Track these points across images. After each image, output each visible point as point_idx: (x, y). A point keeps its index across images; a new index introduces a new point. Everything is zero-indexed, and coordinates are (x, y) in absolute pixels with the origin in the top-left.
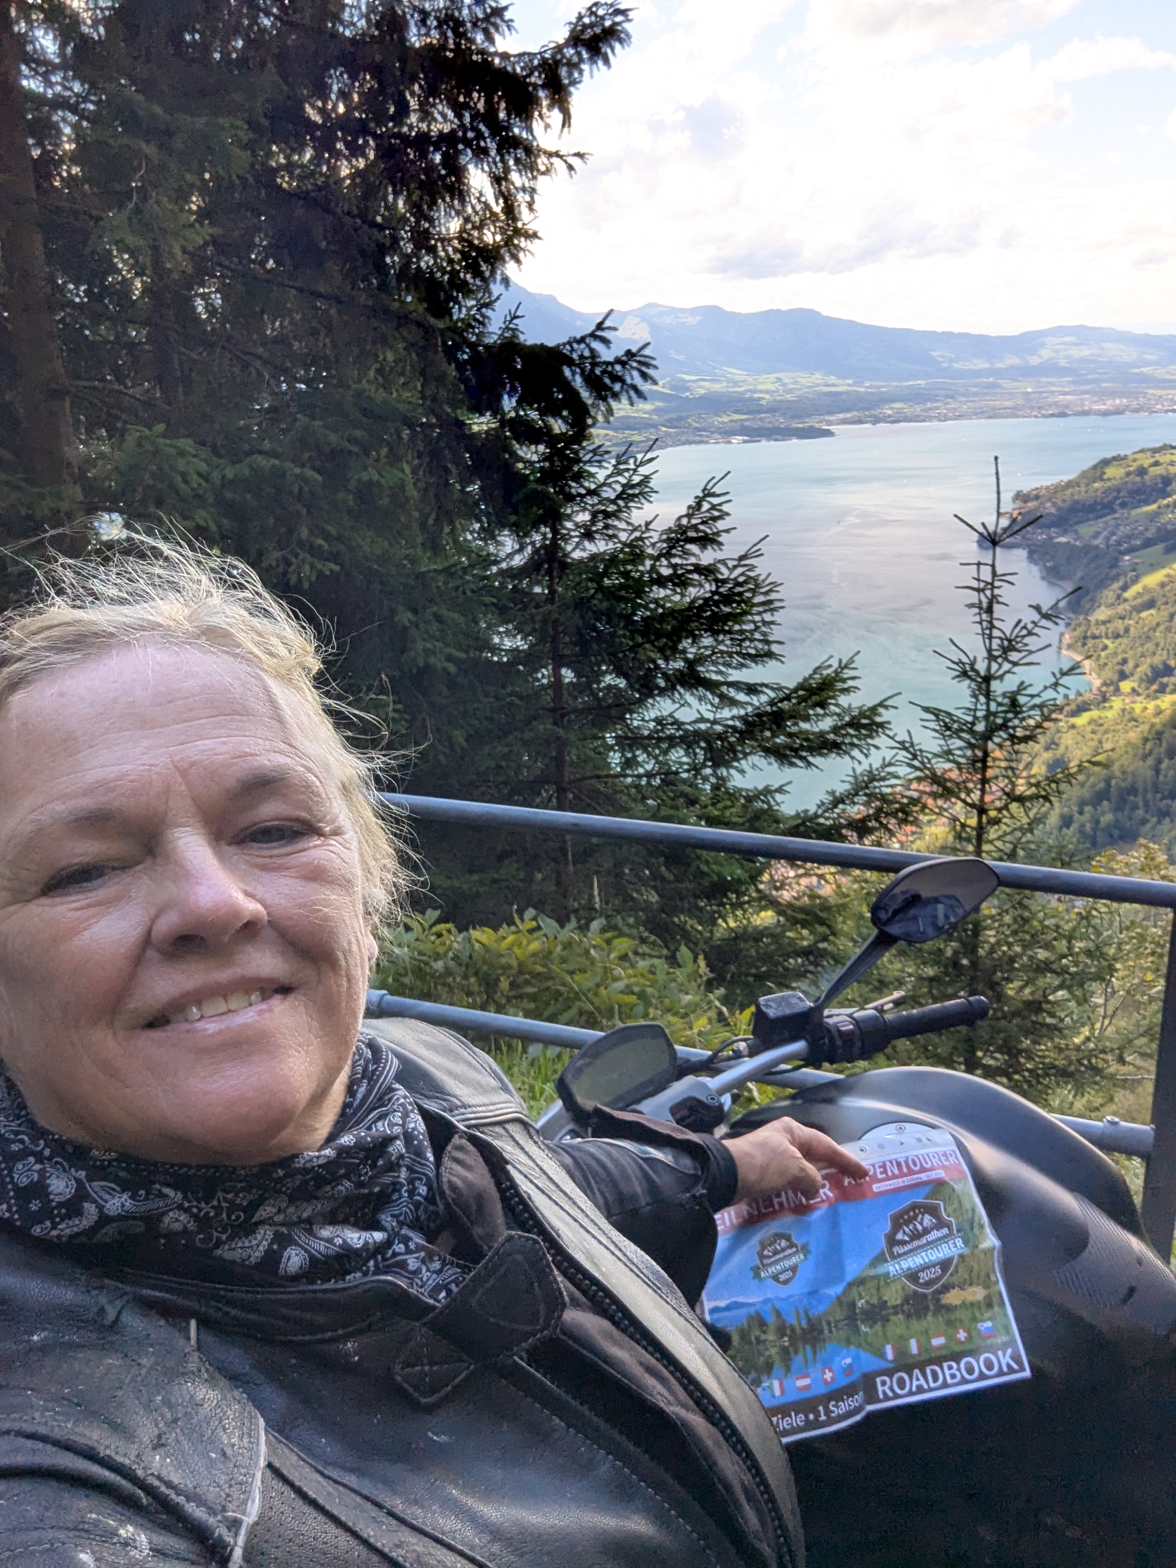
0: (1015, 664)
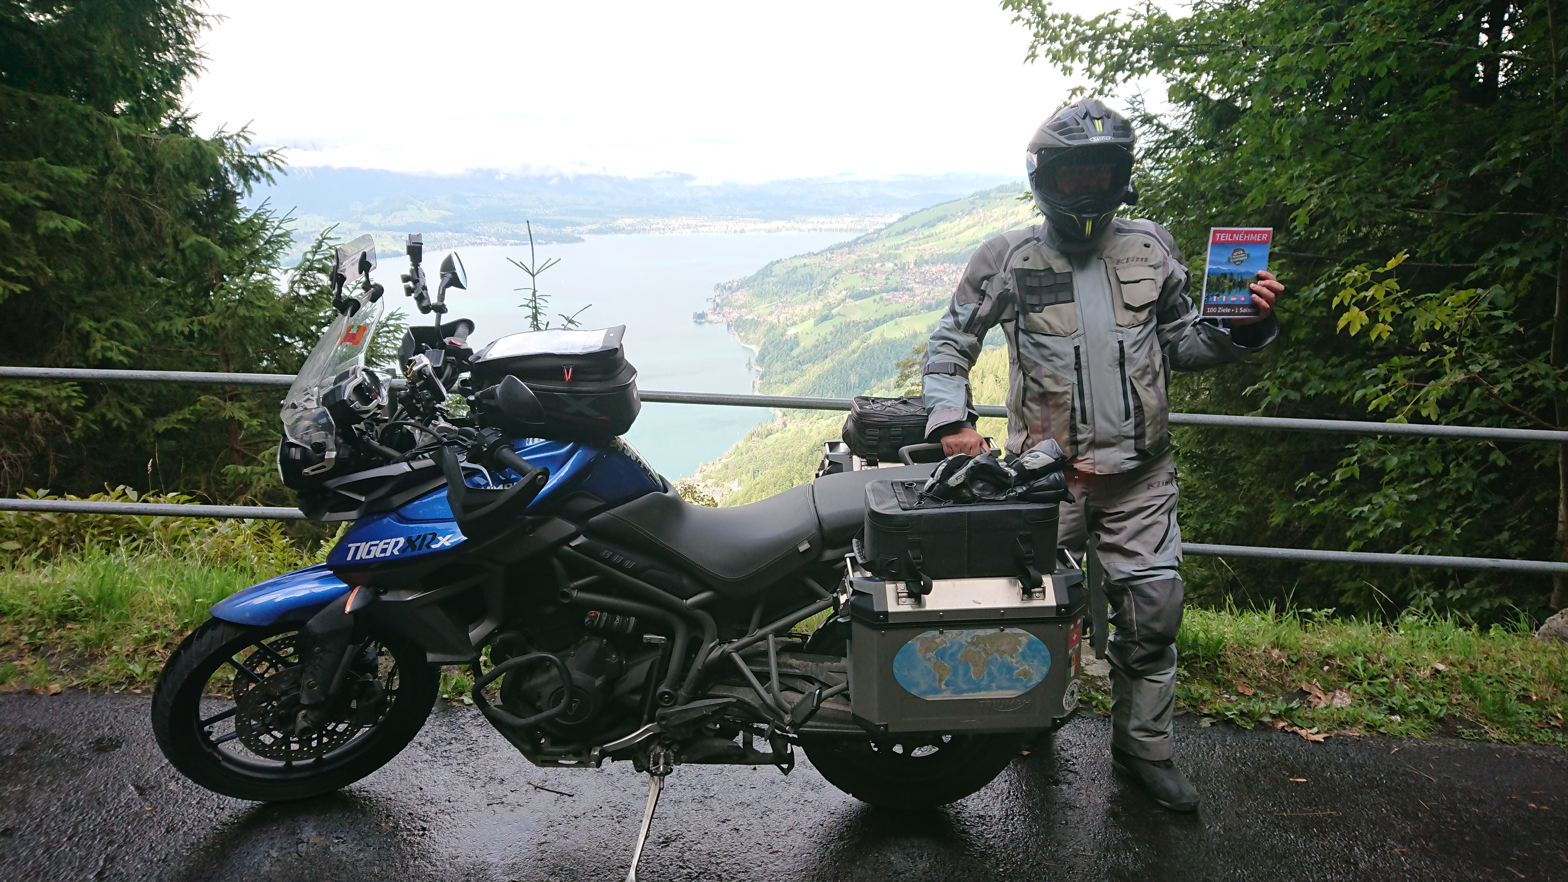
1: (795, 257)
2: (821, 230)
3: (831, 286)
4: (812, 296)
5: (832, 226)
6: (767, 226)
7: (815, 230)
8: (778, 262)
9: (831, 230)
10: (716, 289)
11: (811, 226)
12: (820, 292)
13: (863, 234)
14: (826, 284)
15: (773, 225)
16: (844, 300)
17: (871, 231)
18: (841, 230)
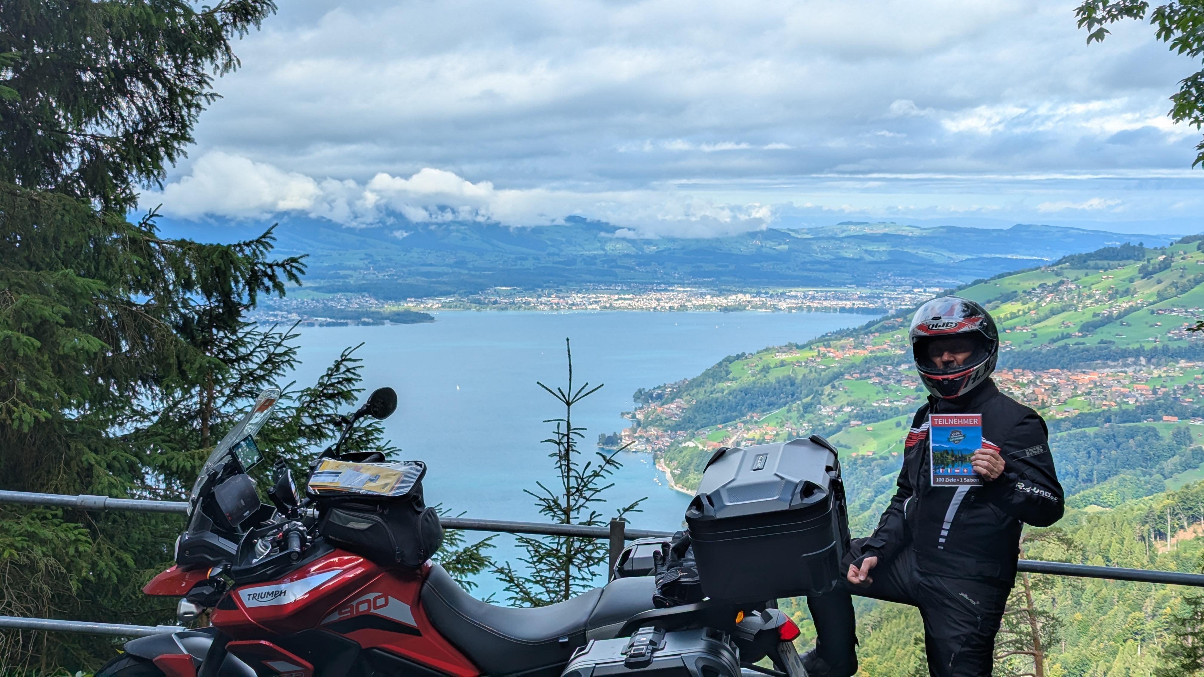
0: (587, 500)
1: (767, 350)
2: (809, 308)
3: (825, 398)
4: (794, 414)
5: (827, 304)
6: (722, 301)
7: (800, 308)
8: (738, 357)
9: (826, 309)
10: (636, 398)
11: (792, 303)
12: (807, 408)
13: (878, 317)
14: (818, 394)
15: (732, 300)
16: (846, 422)
17: (892, 312)
18: (843, 310)
